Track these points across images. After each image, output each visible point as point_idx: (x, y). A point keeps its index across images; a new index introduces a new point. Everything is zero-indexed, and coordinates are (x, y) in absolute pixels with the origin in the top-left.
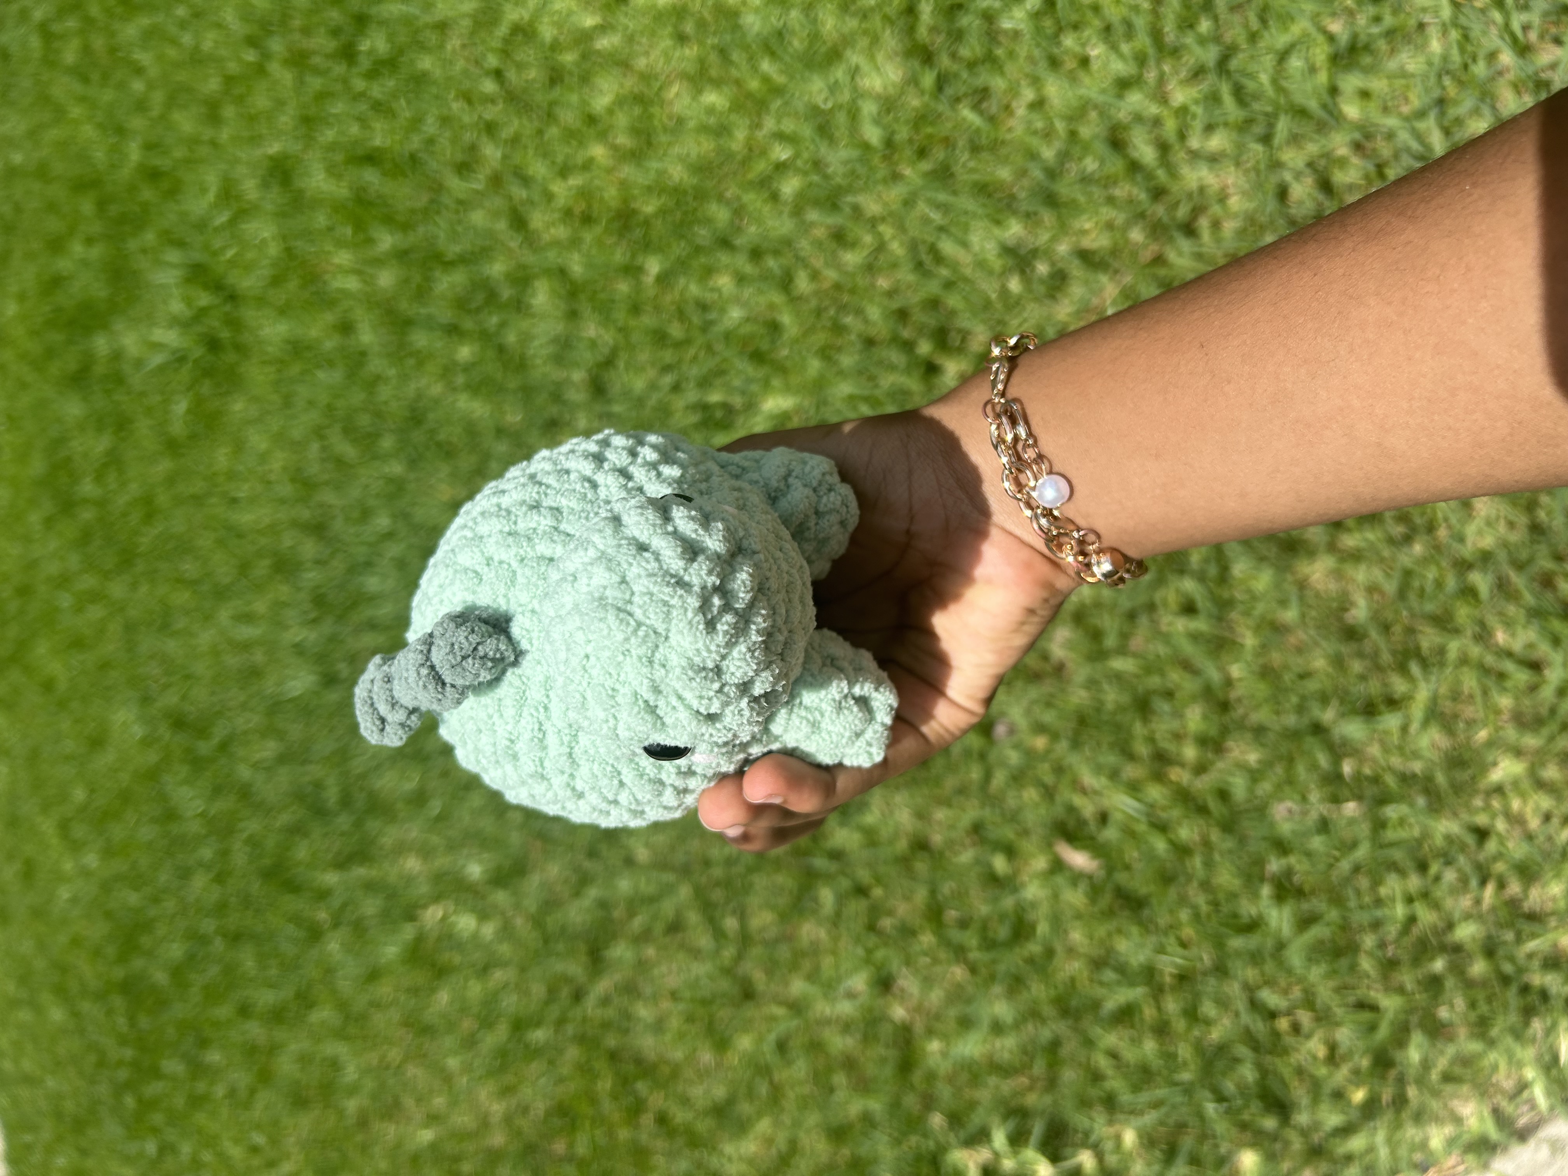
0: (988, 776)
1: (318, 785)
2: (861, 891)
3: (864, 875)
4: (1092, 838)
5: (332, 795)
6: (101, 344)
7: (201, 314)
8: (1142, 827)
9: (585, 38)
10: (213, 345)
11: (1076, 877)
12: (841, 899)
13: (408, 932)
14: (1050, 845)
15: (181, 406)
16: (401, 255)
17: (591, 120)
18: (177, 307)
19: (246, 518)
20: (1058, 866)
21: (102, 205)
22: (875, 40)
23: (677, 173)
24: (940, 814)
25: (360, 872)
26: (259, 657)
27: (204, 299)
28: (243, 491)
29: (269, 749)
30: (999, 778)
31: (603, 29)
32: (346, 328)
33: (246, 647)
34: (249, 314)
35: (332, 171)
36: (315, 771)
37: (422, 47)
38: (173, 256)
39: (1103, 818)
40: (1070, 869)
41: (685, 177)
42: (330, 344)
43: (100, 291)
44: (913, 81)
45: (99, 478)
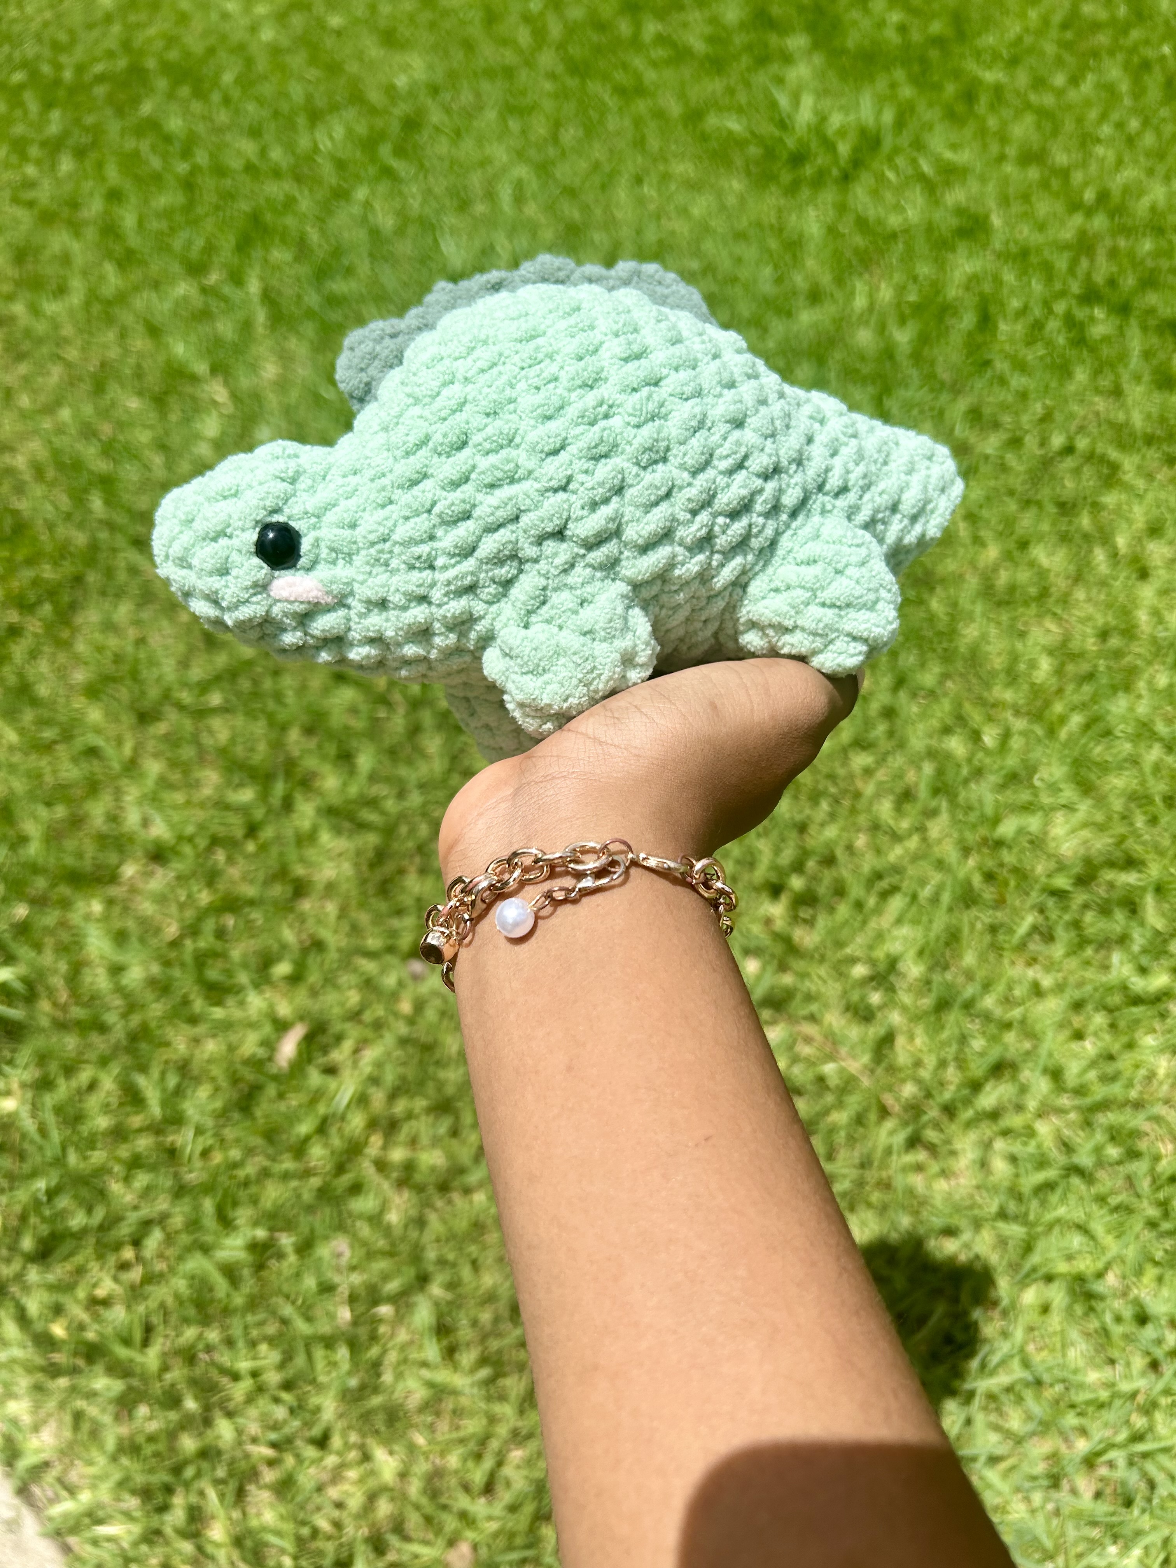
0: (371, 955)
1: (349, 272)
2: (252, 830)
3: (268, 833)
4: (310, 1061)
5: (339, 286)
6: (797, 42)
7: (829, 146)
8: (322, 1109)
9: (1105, 537)
10: (798, 159)
11: (270, 1046)
12: (244, 810)
13: (201, 368)
14: (301, 1018)
15: (734, 125)
16: (888, 353)
17: (1024, 545)
18: (836, 120)
19: (622, 193)
20: (282, 1026)
21: (939, 42)
22: (1101, 828)
23: (970, 632)
24: (331, 908)
25: (261, 316)
26: (480, 208)
27: (844, 149)
28: (647, 190)
29: (386, 221)
30: (369, 966)
31: (1114, 555)
32: (815, 297)
33: (490, 196)
34: (829, 196)
35: (973, 280)
36: (364, 268)
37: (1097, 373)
38: (888, 117)
39: (331, 1071)
40: (279, 1039)
41: (967, 640)
42: (799, 280)
43: (852, 40)
44: (1061, 867)
45: (661, 40)
